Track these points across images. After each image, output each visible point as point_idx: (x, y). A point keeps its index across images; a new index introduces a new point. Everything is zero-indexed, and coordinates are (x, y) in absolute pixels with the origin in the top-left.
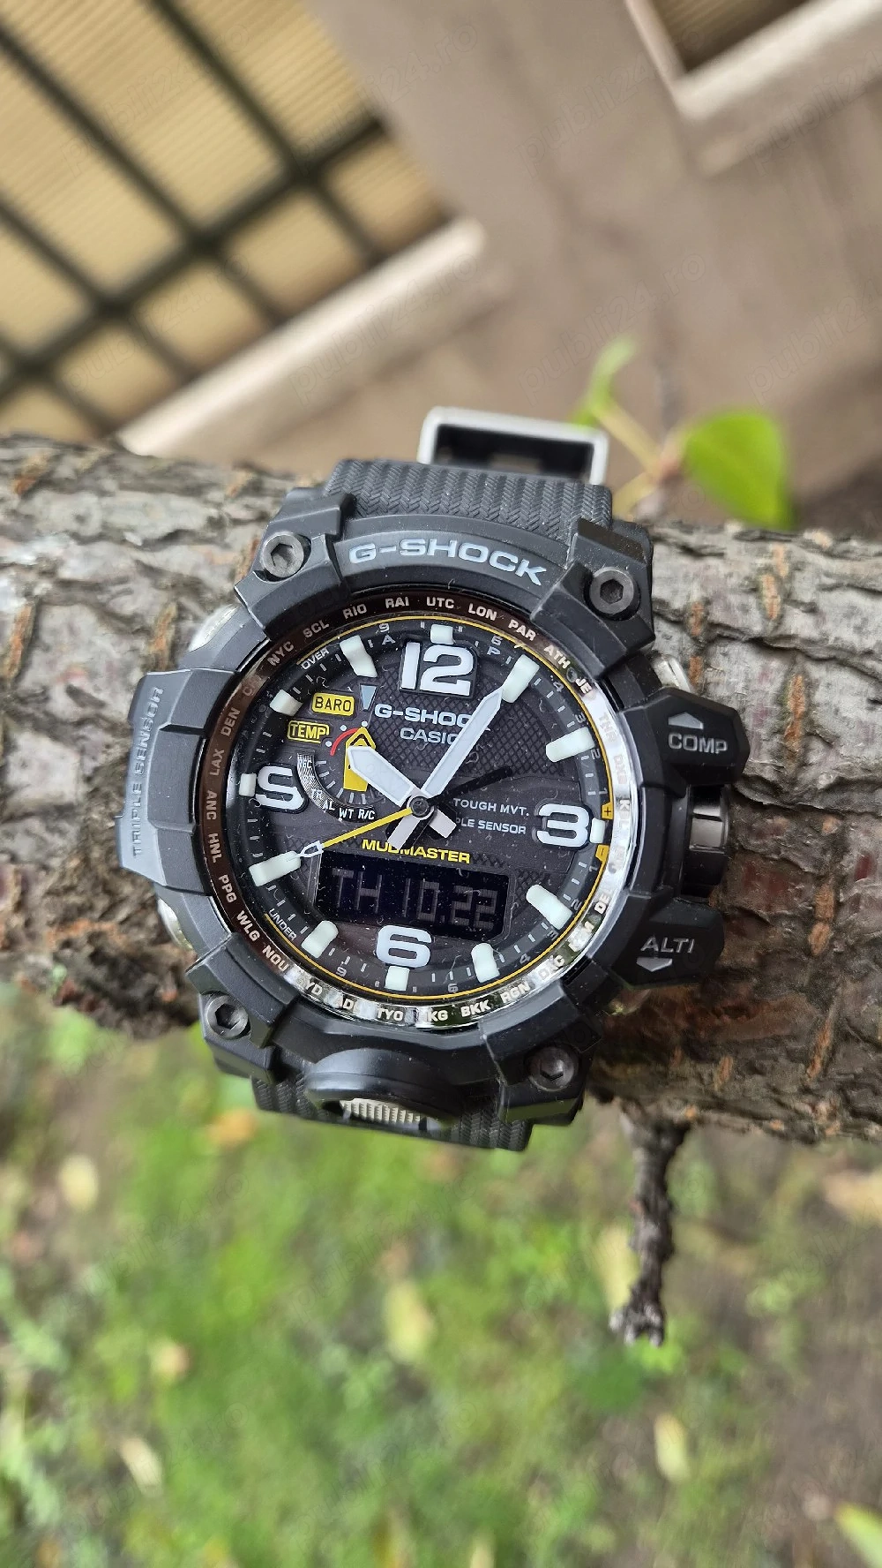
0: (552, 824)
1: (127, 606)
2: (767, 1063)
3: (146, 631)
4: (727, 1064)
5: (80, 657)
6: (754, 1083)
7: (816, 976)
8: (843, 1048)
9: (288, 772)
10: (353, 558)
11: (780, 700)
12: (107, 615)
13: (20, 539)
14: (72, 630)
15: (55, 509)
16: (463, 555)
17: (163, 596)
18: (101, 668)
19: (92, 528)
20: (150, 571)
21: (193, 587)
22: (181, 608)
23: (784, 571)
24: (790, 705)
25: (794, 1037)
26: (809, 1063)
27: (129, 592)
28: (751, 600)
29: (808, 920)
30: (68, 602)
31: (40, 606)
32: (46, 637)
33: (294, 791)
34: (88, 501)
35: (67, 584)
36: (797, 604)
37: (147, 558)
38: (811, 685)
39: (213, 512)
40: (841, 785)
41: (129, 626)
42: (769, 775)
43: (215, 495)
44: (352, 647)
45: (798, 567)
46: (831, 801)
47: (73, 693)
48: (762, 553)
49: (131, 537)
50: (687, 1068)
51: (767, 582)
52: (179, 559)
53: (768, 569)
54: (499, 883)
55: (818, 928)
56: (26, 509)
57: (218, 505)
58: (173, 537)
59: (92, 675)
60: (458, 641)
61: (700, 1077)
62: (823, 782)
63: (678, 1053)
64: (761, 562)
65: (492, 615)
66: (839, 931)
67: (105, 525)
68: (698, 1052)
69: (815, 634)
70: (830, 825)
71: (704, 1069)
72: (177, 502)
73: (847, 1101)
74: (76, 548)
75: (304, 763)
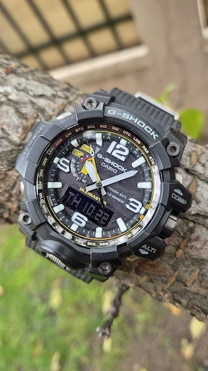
0: (131, 204)
1: (24, 110)
2: (155, 281)
3: (26, 119)
4: (145, 278)
5: (7, 121)
6: (150, 285)
7: (175, 263)
8: (176, 283)
9: (68, 162)
10: (109, 112)
11: (189, 187)
12: (17, 111)
13: (2, 85)
14: (7, 113)
15: (14, 79)
16: (138, 123)
17: (34, 111)
18: (12, 125)
19: (22, 87)
20: (32, 103)
21: (42, 111)
22: (38, 116)
23: (199, 153)
24: (190, 189)
25: (164, 276)
26: (166, 284)
27: (25, 107)
28: (188, 158)
29: (178, 247)
30: (9, 105)
33: (68, 167)
34: (23, 80)
35: (10, 100)
36: (200, 163)
37: (33, 99)
38: (197, 186)
39: (54, 93)
40: (197, 215)
41: (22, 116)
43: (57, 89)
44: (98, 136)
45: (203, 153)
46: (194, 218)
47: (2, 129)
48: (195, 146)
49: (30, 93)
50: (135, 275)
51: (194, 155)
52: (41, 102)
53: (195, 151)
54: (111, 213)
55: (180, 251)
56: (6, 78)
57: (57, 91)
58: (42, 96)
59: (9, 126)
60: (127, 146)
61: (137, 278)
62: (193, 213)
63: (133, 271)
64: (194, 149)
65: (139, 142)
66: (185, 253)
67: (25, 88)
68: (138, 272)
69: (202, 172)
70: (191, 225)
71: (139, 277)
72: (46, 87)
73: (173, 296)
74: (15, 91)
75: (73, 161)
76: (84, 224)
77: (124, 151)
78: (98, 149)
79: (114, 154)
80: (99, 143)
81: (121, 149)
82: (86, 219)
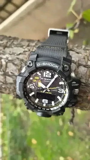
0: (60, 91)
1: (16, 63)
3: (18, 66)
5: (11, 69)
9: (32, 85)
11: (86, 73)
12: (14, 64)
13: (4, 55)
14: (10, 65)
15: (7, 50)
17: (19, 61)
18: (14, 70)
19: (11, 53)
20: (18, 58)
21: (22, 60)
23: (88, 56)
24: (87, 74)
27: (16, 61)
28: (84, 60)
30: (10, 62)
31: (7, 63)
32: (8, 66)
33: (33, 86)
34: (11, 49)
35: (9, 60)
36: (89, 60)
41: (16, 65)
42: (84, 82)
47: (11, 73)
49: (16, 54)
51: (86, 57)
52: (21, 57)
53: (86, 55)
56: (4, 51)
58: (20, 54)
59: (13, 70)
60: (49, 72)
64: (86, 54)
65: (53, 71)
67: (13, 52)
74: (10, 56)
75: (34, 84)
76: (47, 102)
77: (49, 74)
78: (40, 77)
79: (46, 76)
80: (40, 74)
81: (48, 74)
82: (47, 100)
